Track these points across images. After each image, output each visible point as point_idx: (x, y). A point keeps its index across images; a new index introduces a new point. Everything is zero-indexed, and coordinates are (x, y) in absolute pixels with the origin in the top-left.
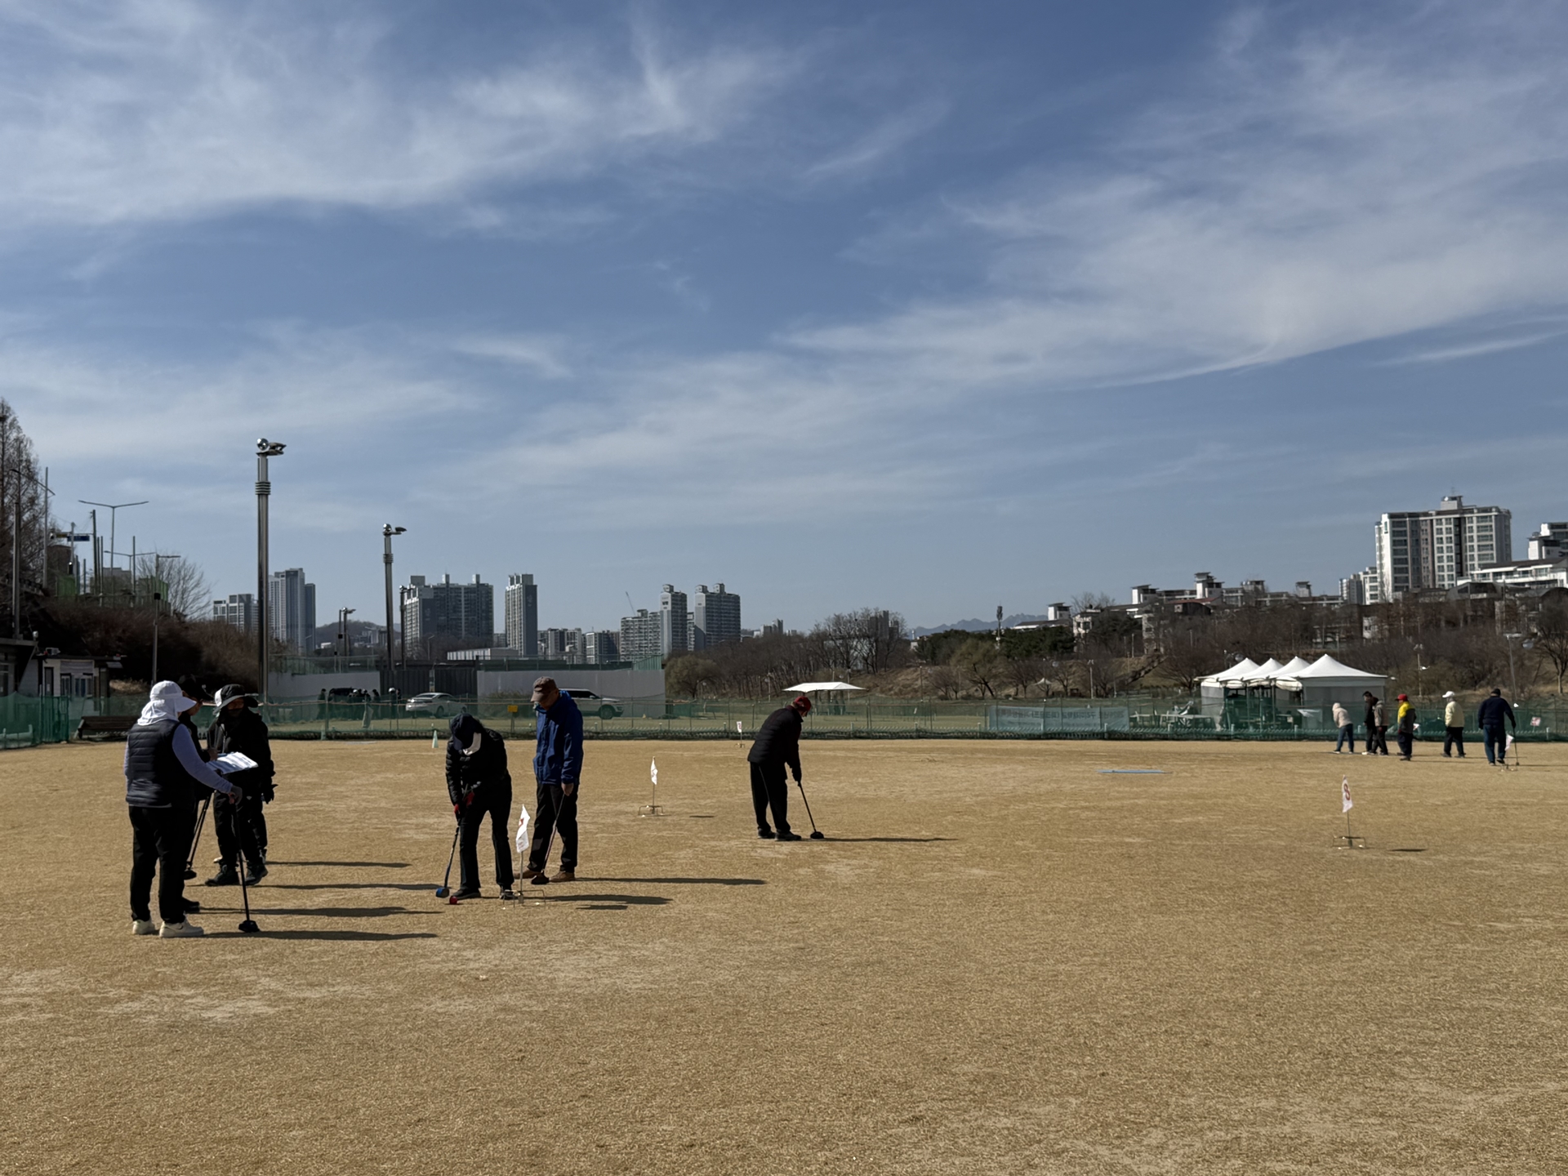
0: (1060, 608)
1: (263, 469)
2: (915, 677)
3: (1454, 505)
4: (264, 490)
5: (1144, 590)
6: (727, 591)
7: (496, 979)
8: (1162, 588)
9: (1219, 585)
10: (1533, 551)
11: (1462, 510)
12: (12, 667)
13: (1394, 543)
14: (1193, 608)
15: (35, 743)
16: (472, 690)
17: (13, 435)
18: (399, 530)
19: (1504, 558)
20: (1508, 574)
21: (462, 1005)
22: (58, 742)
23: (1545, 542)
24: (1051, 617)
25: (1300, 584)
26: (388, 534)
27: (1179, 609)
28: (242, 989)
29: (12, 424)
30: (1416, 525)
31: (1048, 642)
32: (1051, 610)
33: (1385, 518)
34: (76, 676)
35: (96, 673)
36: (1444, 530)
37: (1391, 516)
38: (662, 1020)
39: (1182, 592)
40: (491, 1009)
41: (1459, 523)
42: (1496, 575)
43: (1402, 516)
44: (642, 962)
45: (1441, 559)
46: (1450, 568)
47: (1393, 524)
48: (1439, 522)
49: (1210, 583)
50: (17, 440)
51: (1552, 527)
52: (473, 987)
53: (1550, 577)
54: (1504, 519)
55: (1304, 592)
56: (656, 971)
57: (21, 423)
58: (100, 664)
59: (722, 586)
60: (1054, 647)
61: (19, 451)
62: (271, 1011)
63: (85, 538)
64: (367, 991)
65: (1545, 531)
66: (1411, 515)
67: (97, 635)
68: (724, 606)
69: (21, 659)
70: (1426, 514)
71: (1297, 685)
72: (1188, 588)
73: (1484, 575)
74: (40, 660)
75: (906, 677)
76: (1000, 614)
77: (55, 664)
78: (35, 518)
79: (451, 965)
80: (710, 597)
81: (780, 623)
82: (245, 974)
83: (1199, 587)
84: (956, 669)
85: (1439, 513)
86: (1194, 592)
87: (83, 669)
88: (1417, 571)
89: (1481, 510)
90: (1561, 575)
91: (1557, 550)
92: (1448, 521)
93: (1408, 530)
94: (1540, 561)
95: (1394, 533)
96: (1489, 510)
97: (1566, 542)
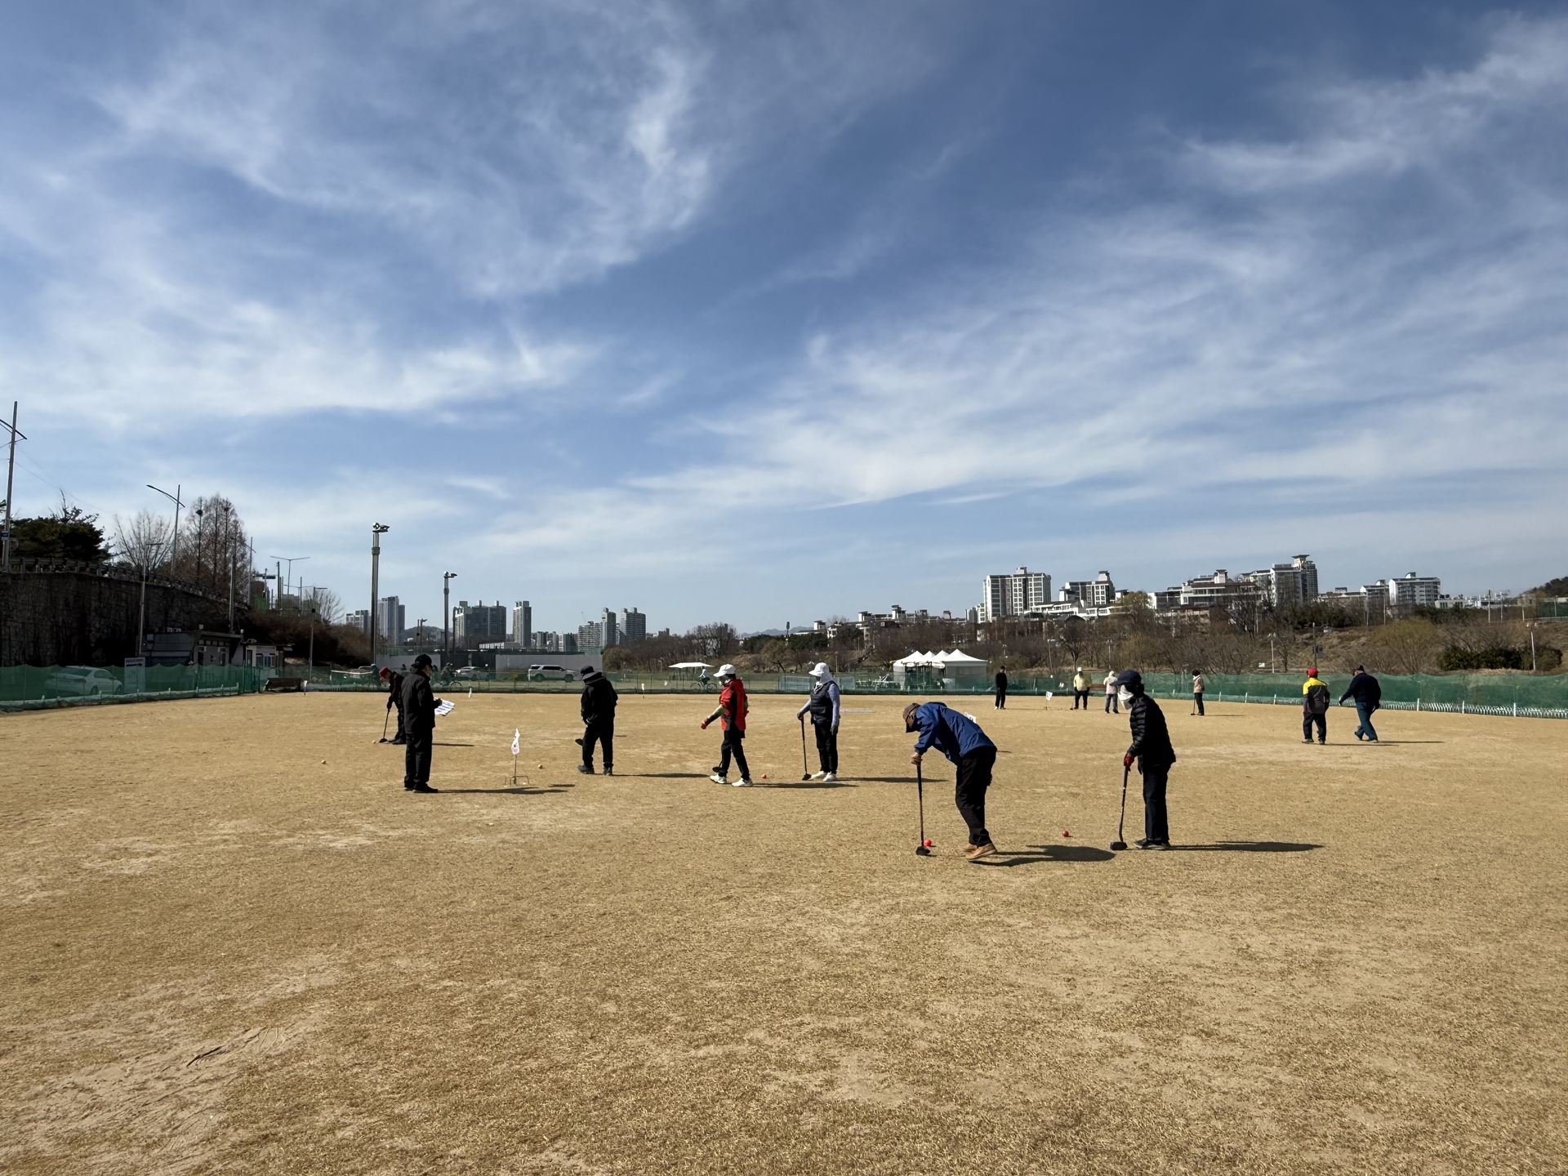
0: (820, 623)
1: (377, 539)
3: (1022, 572)
4: (376, 551)
5: (865, 614)
6: (639, 612)
7: (499, 824)
8: (874, 614)
9: (904, 612)
10: (1062, 597)
11: (1026, 574)
12: (227, 649)
13: (993, 591)
14: (890, 624)
15: (239, 693)
16: (493, 665)
17: (233, 518)
18: (453, 575)
19: (1047, 600)
20: (1049, 608)
21: (478, 840)
22: (254, 692)
23: (1067, 592)
24: (816, 628)
25: (945, 612)
26: (446, 577)
27: (883, 624)
28: (354, 831)
29: (232, 513)
30: (1004, 582)
31: (814, 641)
32: (816, 624)
33: (988, 578)
34: (265, 655)
35: (277, 653)
36: (1018, 584)
37: (991, 577)
38: (592, 847)
39: (885, 616)
40: (495, 842)
41: (1025, 581)
42: (1043, 609)
43: (997, 577)
44: (582, 816)
45: (1016, 600)
46: (1020, 605)
47: (992, 581)
48: (1015, 580)
49: (899, 611)
50: (235, 521)
51: (1071, 584)
52: (486, 829)
53: (1070, 610)
54: (1047, 579)
55: (947, 617)
56: (590, 821)
57: (237, 512)
58: (279, 649)
59: (636, 609)
60: (817, 644)
61: (236, 528)
62: (369, 843)
63: (273, 577)
64: (425, 832)
65: (1068, 587)
66: (1001, 577)
67: (278, 632)
68: (636, 620)
69: (233, 645)
70: (1009, 576)
71: (944, 665)
72: (887, 613)
73: (1037, 609)
74: (245, 646)
76: (788, 627)
77: (254, 649)
78: (244, 566)
79: (474, 818)
80: (629, 615)
81: (668, 630)
82: (355, 822)
83: (894, 613)
84: (765, 656)
85: (1015, 576)
86: (890, 616)
87: (269, 651)
88: (1004, 606)
89: (1036, 575)
90: (1076, 610)
91: (1073, 596)
92: (1020, 580)
93: (1000, 584)
94: (1065, 602)
95: (993, 586)
96: (1040, 575)
97: (1077, 592)
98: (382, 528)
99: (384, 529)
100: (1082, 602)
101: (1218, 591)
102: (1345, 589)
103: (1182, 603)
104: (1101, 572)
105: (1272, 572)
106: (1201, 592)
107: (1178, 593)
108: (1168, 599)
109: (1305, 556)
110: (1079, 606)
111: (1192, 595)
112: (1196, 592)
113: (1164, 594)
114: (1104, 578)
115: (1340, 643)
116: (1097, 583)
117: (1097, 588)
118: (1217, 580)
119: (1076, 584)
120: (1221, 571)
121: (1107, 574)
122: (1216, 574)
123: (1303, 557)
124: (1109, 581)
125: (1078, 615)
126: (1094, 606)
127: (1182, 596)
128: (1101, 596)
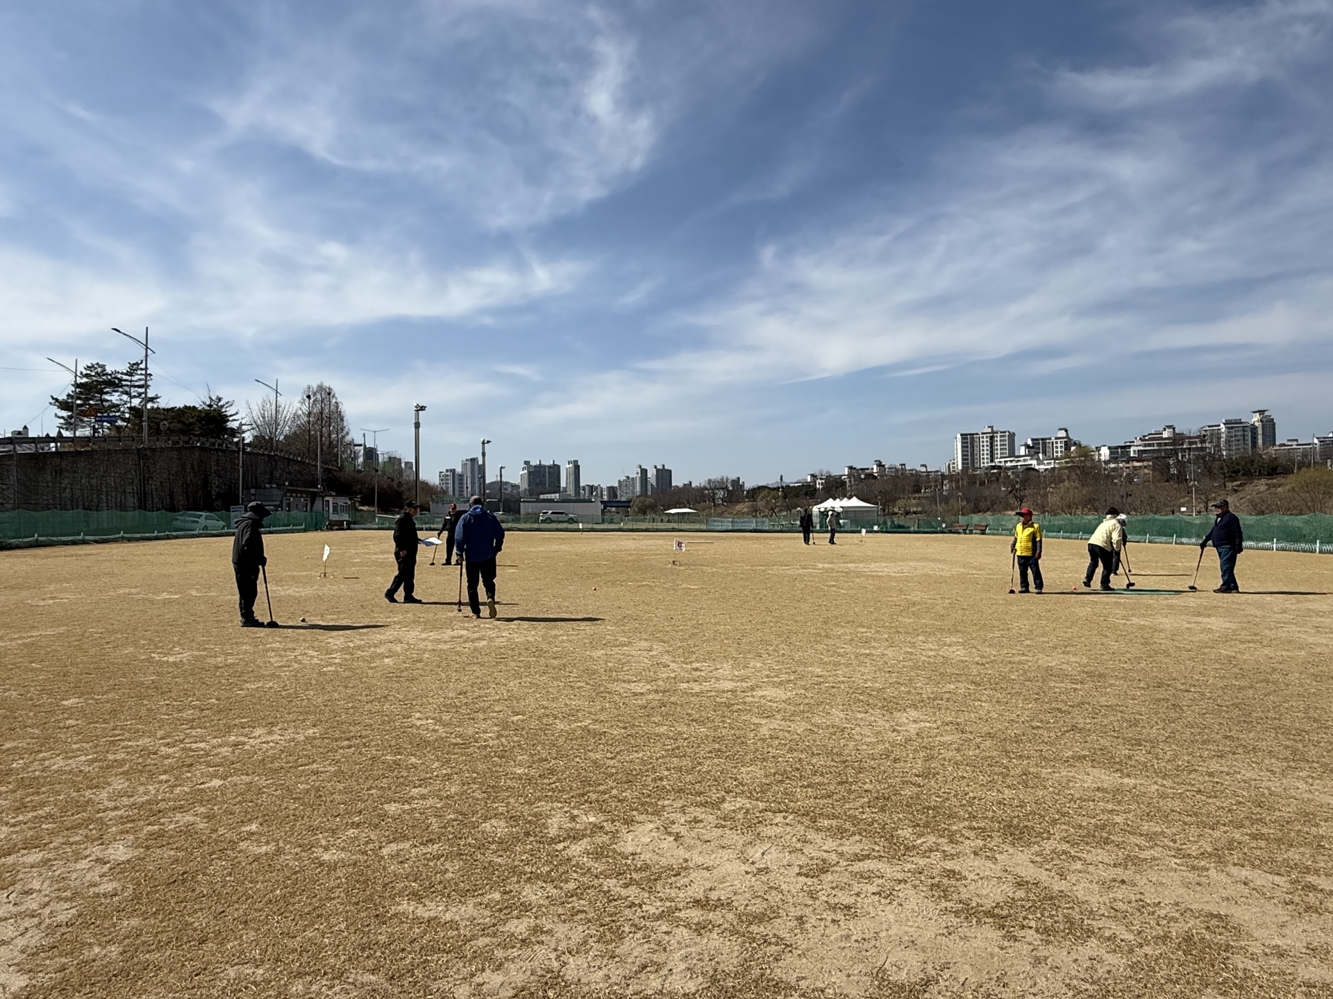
0: (813, 476)
1: (417, 417)
2: (743, 507)
3: (990, 430)
4: (417, 425)
5: (851, 468)
6: (666, 468)
8: (858, 468)
9: (884, 466)
10: (1022, 451)
11: (993, 432)
12: (309, 500)
13: (963, 447)
14: (870, 476)
15: (305, 531)
17: (334, 401)
18: (488, 442)
19: (1012, 453)
20: (1011, 461)
22: (317, 530)
23: (1027, 446)
24: (809, 480)
25: (922, 465)
26: (483, 443)
27: (863, 476)
29: (333, 396)
30: (972, 439)
31: (804, 491)
32: (809, 477)
33: (959, 436)
34: (339, 504)
35: (349, 503)
36: (985, 441)
37: (962, 435)
39: (868, 469)
41: (992, 438)
42: (1006, 462)
43: (966, 435)
45: (983, 454)
46: (987, 458)
47: (962, 439)
48: (983, 437)
49: (880, 465)
50: (336, 403)
51: (1032, 440)
53: (1029, 462)
54: (1012, 436)
55: (923, 469)
58: (350, 499)
59: (663, 466)
60: (806, 494)
61: (337, 407)
63: (361, 445)
65: (1030, 442)
66: (970, 434)
68: (664, 475)
69: (314, 496)
70: (977, 434)
72: (870, 467)
73: (1000, 462)
74: (323, 497)
75: (739, 507)
76: (781, 479)
77: (331, 499)
78: (343, 437)
80: (658, 470)
81: (691, 482)
83: (875, 467)
84: (760, 504)
85: (983, 433)
86: (872, 469)
87: (343, 501)
88: (973, 459)
89: (1001, 432)
90: (1034, 462)
91: (1033, 451)
92: (987, 437)
93: (969, 441)
94: (1025, 456)
95: (962, 443)
96: (1005, 432)
97: (1038, 447)
98: (422, 407)
99: (423, 408)
100: (1041, 455)
101: (1166, 444)
102: (1297, 440)
103: (1132, 455)
104: (1061, 429)
105: (1222, 426)
106: (1149, 445)
107: (1130, 447)
108: (1119, 453)
109: (1264, 411)
110: (1038, 459)
111: (1141, 448)
112: (1145, 445)
113: (1117, 448)
114: (1063, 434)
115: (1267, 490)
116: (1056, 438)
117: (1057, 443)
118: (1165, 435)
119: (1038, 440)
120: (1169, 427)
121: (1066, 431)
122: (1165, 429)
123: (1261, 412)
124: (1067, 437)
125: (1037, 467)
126: (1053, 459)
127: (1132, 449)
128: (1059, 451)
